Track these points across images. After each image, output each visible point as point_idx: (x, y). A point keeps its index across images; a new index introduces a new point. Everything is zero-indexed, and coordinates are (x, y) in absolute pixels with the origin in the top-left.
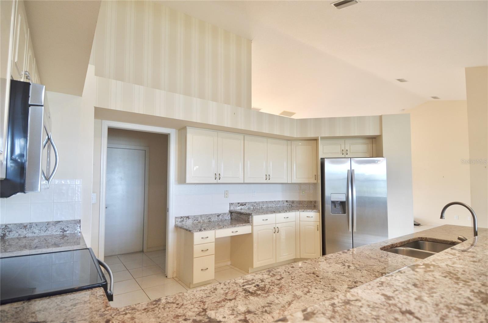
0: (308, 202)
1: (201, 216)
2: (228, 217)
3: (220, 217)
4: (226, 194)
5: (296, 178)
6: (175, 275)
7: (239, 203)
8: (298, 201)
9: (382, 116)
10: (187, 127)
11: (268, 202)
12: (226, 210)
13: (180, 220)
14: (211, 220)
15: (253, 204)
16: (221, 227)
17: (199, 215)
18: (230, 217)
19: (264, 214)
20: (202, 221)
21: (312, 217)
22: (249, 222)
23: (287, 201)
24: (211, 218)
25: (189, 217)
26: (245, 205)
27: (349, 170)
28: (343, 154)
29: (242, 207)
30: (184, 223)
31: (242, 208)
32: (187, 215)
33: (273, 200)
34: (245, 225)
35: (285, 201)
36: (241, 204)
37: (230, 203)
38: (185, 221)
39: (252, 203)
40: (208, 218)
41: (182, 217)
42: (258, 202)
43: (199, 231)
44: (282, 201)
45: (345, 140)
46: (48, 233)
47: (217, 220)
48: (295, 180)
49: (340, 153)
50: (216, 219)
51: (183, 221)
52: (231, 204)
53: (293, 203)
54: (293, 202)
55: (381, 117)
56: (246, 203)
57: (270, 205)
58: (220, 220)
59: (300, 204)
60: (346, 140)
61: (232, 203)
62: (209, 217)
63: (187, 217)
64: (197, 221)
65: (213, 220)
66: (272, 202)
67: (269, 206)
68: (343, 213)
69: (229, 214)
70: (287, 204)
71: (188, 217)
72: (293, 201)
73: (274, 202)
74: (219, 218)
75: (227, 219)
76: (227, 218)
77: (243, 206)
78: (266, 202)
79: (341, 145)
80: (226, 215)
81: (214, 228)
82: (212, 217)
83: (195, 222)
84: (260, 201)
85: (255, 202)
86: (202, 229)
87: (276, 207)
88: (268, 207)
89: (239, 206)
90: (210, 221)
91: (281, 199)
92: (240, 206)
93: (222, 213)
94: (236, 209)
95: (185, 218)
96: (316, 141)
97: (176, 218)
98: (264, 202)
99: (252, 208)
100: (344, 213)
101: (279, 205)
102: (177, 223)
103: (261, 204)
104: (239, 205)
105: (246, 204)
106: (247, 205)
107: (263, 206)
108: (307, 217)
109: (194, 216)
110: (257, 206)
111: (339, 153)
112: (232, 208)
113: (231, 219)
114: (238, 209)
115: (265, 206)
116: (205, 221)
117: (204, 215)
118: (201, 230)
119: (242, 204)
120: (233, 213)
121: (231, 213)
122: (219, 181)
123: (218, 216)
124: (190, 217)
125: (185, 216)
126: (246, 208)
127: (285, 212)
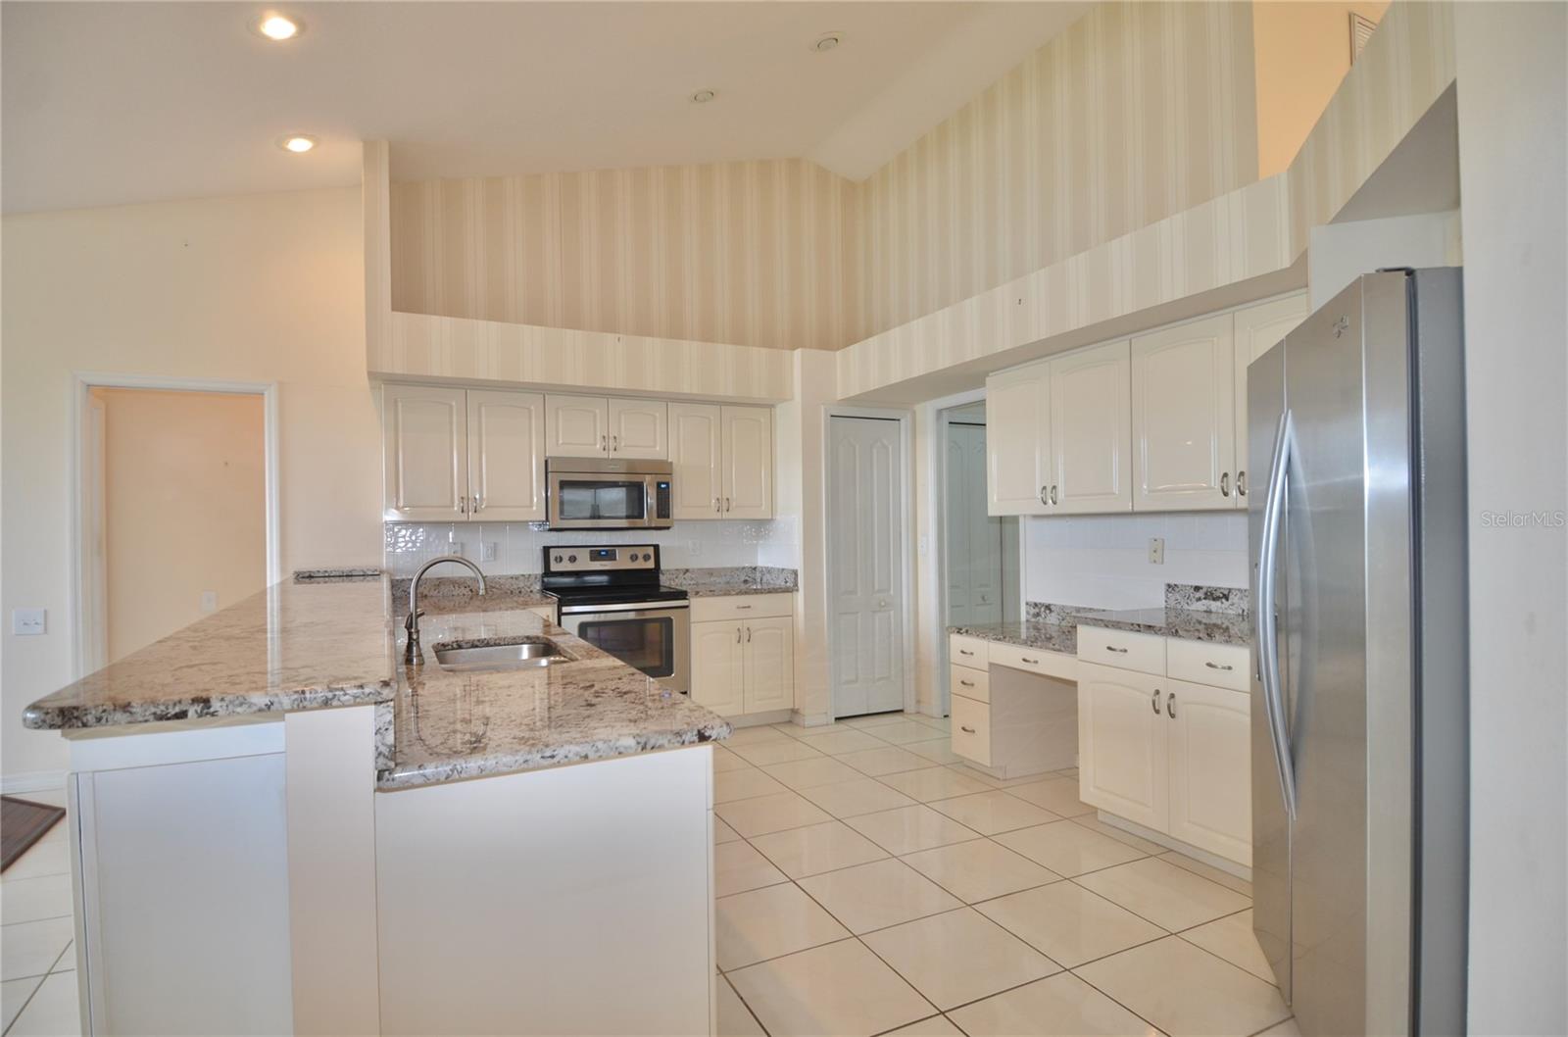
4: (1158, 551)
7: (1197, 589)
13: (1033, 611)
17: (1072, 607)
26: (1226, 597)
29: (1214, 605)
30: (1041, 619)
31: (1213, 610)
32: (1047, 601)
36: (1206, 594)
41: (1036, 605)
51: (1038, 615)
52: (1169, 586)
56: (1230, 590)
63: (1046, 607)
71: (1048, 607)
77: (1218, 603)
89: (1199, 599)
92: (1202, 601)
94: (1186, 607)
95: (1043, 609)
97: (1026, 604)
104: (1200, 594)
105: (1231, 596)
109: (1063, 608)
112: (1173, 603)
114: (1193, 608)
119: (1212, 594)
124: (1052, 607)
125: (1042, 601)
126: (1230, 612)
127: (1199, 638)
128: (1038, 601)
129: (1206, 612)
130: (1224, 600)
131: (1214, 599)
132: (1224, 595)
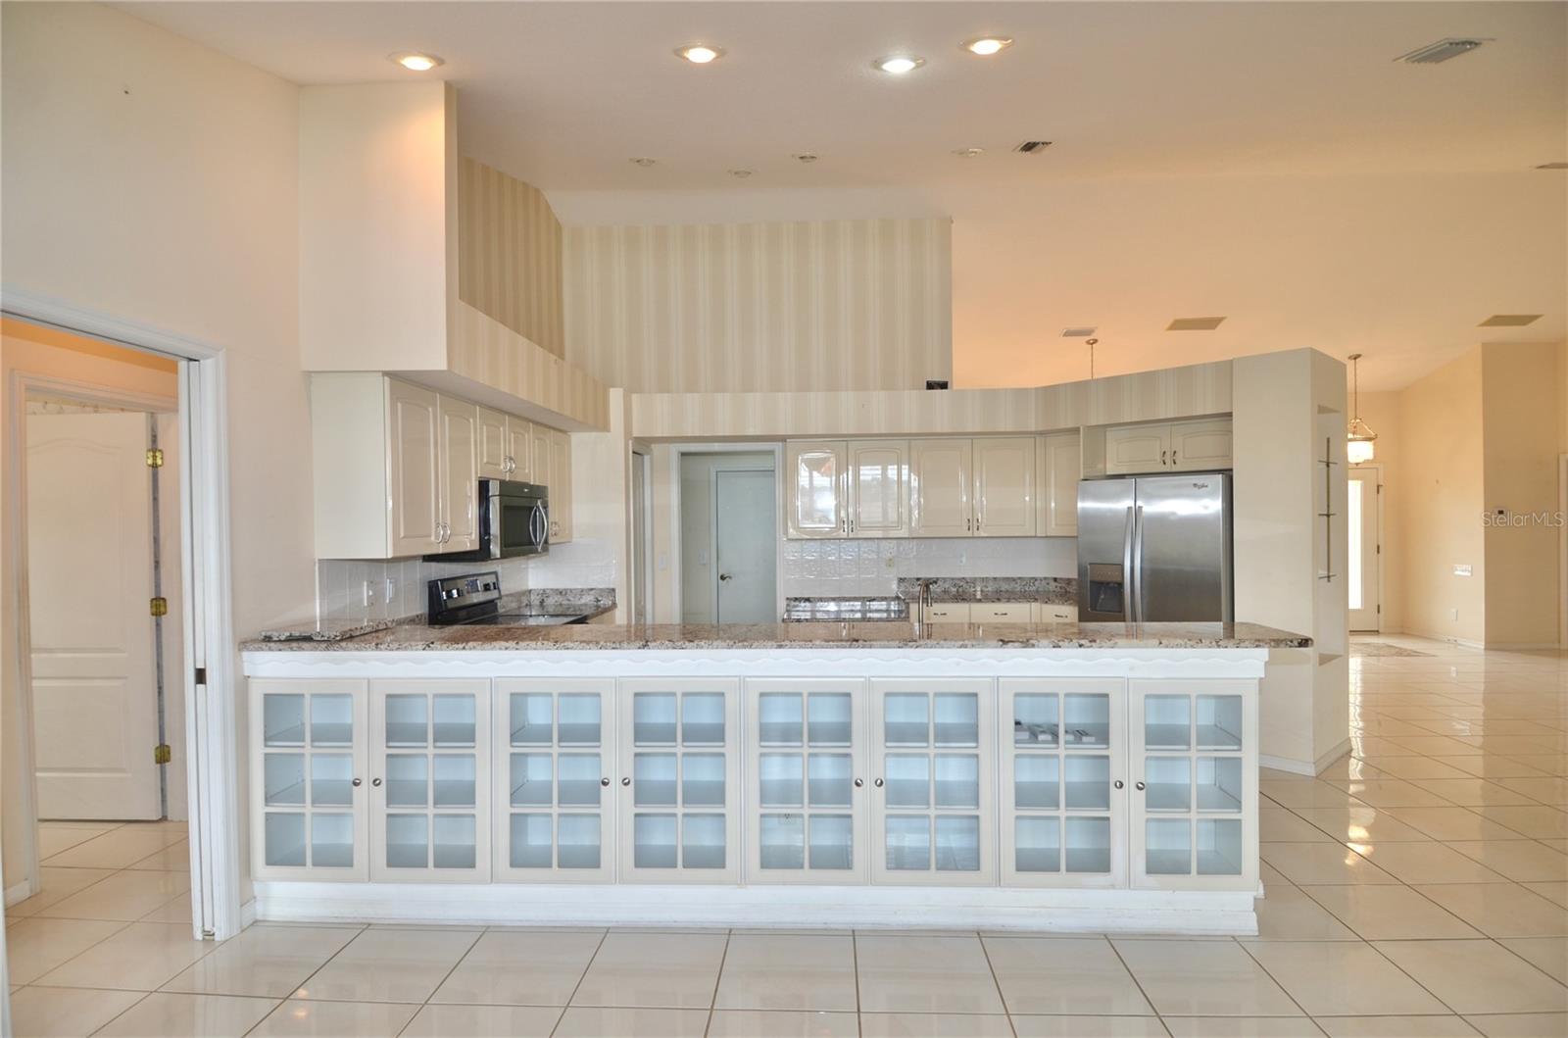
5: (1056, 524)
9: (1234, 361)
10: (787, 440)
15: (957, 582)
23: (1055, 580)
27: (1132, 507)
28: (1165, 463)
33: (1016, 576)
35: (1051, 578)
36: (923, 582)
42: (971, 578)
44: (1047, 578)
45: (1172, 427)
46: (583, 601)
49: (1158, 459)
56: (938, 579)
57: (1005, 586)
61: (905, 577)
66: (1014, 579)
73: (1019, 581)
78: (995, 578)
79: (1163, 439)
84: (977, 576)
85: (964, 579)
88: (1002, 589)
91: (1038, 575)
94: (911, 590)
97: (787, 599)
98: (987, 578)
99: (954, 589)
101: (1031, 587)
103: (976, 583)
106: (940, 583)
107: (984, 588)
108: (1056, 616)
110: (968, 587)
111: (1155, 460)
112: (902, 589)
115: (990, 589)
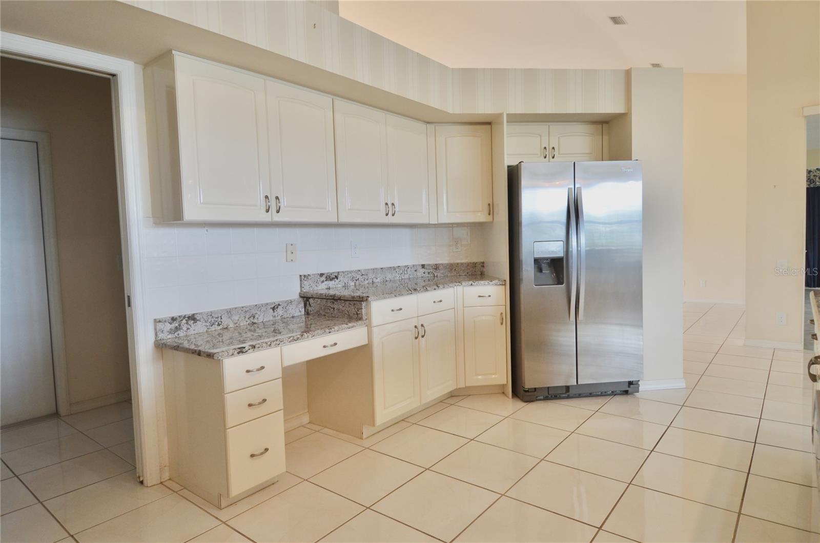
0: (468, 265)
1: (229, 312)
2: (298, 310)
3: (280, 311)
4: (290, 252)
5: (448, 212)
6: (166, 476)
7: (322, 275)
8: (447, 264)
9: (632, 70)
10: (174, 52)
11: (385, 268)
12: (293, 292)
13: (168, 327)
14: (255, 321)
15: (354, 275)
16: (295, 338)
17: (222, 310)
18: (303, 309)
19: (396, 296)
20: (232, 325)
21: (490, 296)
22: (361, 319)
23: (423, 266)
24: (257, 316)
25: (196, 316)
26: (337, 277)
27: (572, 188)
28: (545, 157)
29: (331, 284)
30: (181, 333)
31: (331, 286)
32: (189, 312)
33: (396, 265)
34: (352, 327)
35: (419, 265)
36: (326, 277)
37: (300, 276)
38: (185, 328)
39: (351, 272)
40: (247, 317)
41: (173, 319)
43: (238, 353)
44: (413, 266)
45: (549, 126)
47: (272, 318)
48: (445, 218)
49: (539, 153)
50: (268, 316)
51: (177, 329)
52: (305, 276)
53: (436, 269)
54: (436, 267)
55: (628, 73)
57: (389, 277)
58: (279, 317)
59: (451, 270)
60: (551, 127)
61: (306, 274)
62: (250, 313)
63: (189, 317)
64: (219, 325)
65: (261, 320)
66: (394, 268)
67: (387, 279)
68: (556, 283)
69: (299, 303)
70: (424, 273)
71: (192, 318)
72: (436, 264)
73: (397, 270)
74: (275, 314)
75: (295, 315)
76: (297, 314)
77: (333, 282)
78: (382, 268)
79: (541, 136)
80: (294, 306)
81: (278, 342)
82: (259, 313)
83: (213, 328)
85: (359, 271)
86: (247, 348)
87: (402, 279)
88: (386, 281)
89: (323, 282)
90: (254, 323)
91: (409, 263)
92: (326, 282)
93: (282, 302)
94: (316, 288)
95: (184, 321)
96: (489, 126)
97: (157, 321)
98: (376, 269)
99: (353, 284)
100: (560, 282)
101: (406, 276)
102: (161, 336)
103: (371, 276)
104: (323, 278)
105: (339, 276)
106: (340, 278)
107: (374, 280)
108: (480, 296)
109: (211, 314)
110: (362, 280)
111: (537, 154)
112: (307, 289)
113: (307, 313)
114: (322, 288)
115: (378, 280)
116: (242, 324)
117: (236, 308)
118: (244, 350)
119: (330, 277)
120: (311, 301)
121: (306, 299)
122: (277, 218)
123: (273, 309)
124: (198, 317)
125: (183, 314)
126: (339, 286)
127: (435, 289)
128: (175, 314)
129: (327, 289)
130: (336, 279)
131: (331, 280)
132: (336, 276)
